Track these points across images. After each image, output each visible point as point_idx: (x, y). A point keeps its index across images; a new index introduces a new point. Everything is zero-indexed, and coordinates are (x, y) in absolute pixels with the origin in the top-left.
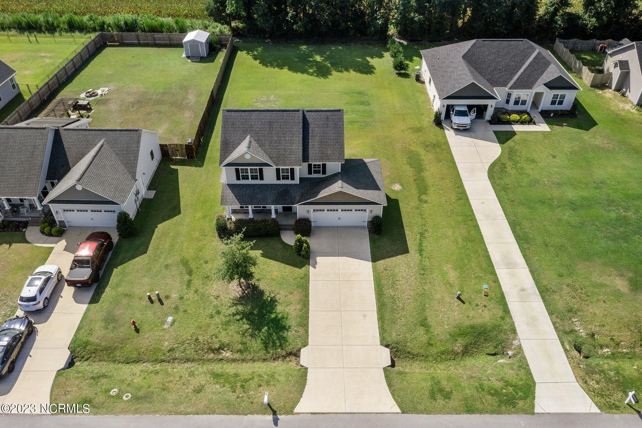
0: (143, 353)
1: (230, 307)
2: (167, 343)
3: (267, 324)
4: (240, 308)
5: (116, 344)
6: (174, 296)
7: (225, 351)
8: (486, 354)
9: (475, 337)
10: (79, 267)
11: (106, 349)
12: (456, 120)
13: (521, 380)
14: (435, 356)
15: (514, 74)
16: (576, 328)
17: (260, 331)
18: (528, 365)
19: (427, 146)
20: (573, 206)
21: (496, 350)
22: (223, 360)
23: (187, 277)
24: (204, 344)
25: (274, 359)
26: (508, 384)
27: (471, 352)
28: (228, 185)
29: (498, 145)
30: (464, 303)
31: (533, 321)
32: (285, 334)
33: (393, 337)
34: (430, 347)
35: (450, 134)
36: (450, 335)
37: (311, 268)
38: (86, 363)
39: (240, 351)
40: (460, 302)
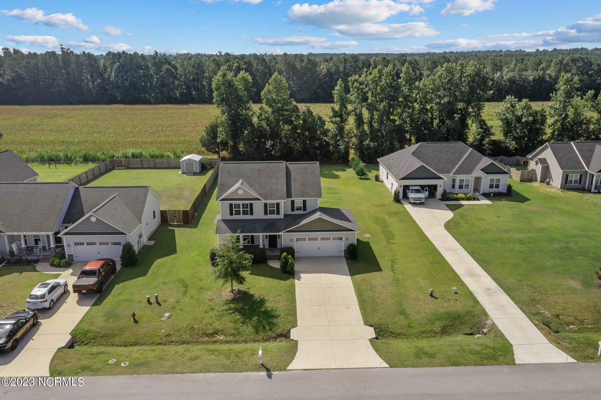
0: (141, 338)
1: (223, 305)
2: (163, 331)
3: (258, 315)
4: (232, 306)
5: (116, 332)
6: (171, 300)
7: (219, 335)
8: (464, 334)
9: (451, 321)
10: (85, 277)
11: (106, 336)
12: (411, 195)
13: (499, 344)
14: (416, 335)
15: (455, 165)
16: (541, 311)
17: (251, 319)
18: (503, 334)
19: (390, 214)
20: (522, 242)
21: (472, 331)
22: (217, 342)
23: (182, 289)
24: (199, 331)
25: (265, 341)
26: (487, 347)
27: (449, 332)
28: (222, 220)
29: (451, 212)
30: (436, 298)
31: (501, 308)
32: (275, 321)
33: (376, 320)
34: (410, 328)
35: (408, 207)
36: (427, 319)
37: (296, 281)
38: (86, 347)
39: (234, 335)
40: (433, 298)
